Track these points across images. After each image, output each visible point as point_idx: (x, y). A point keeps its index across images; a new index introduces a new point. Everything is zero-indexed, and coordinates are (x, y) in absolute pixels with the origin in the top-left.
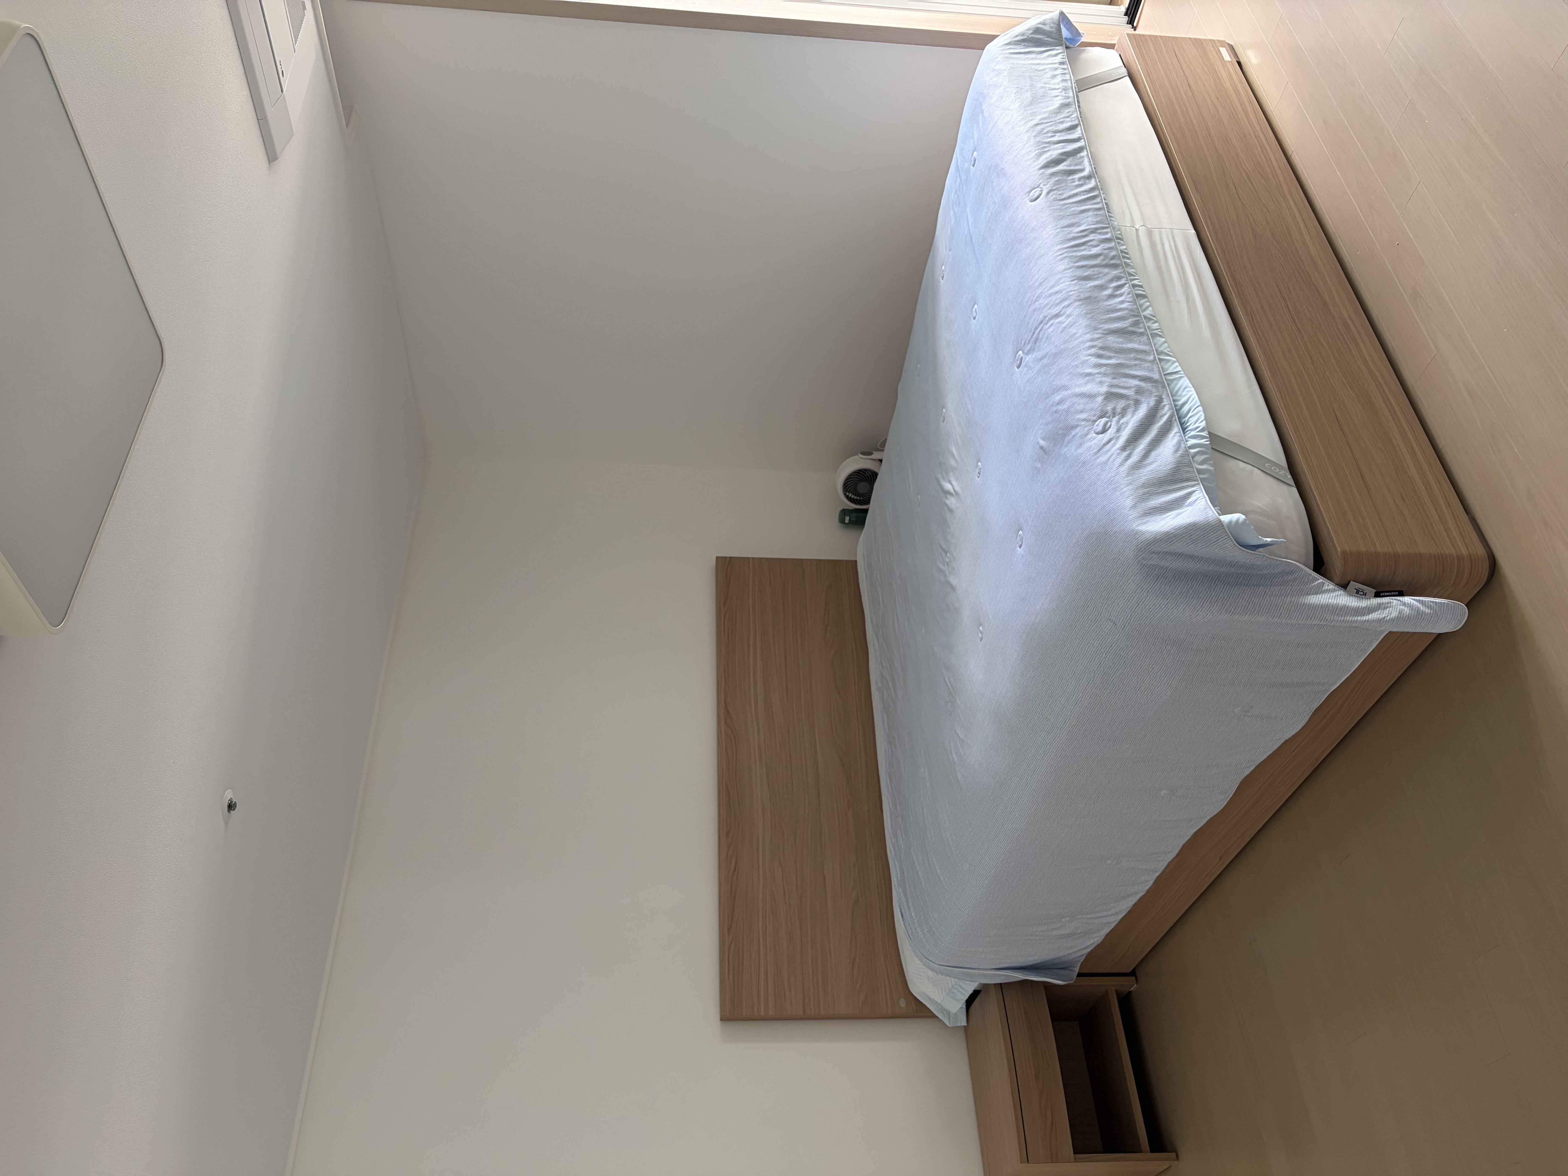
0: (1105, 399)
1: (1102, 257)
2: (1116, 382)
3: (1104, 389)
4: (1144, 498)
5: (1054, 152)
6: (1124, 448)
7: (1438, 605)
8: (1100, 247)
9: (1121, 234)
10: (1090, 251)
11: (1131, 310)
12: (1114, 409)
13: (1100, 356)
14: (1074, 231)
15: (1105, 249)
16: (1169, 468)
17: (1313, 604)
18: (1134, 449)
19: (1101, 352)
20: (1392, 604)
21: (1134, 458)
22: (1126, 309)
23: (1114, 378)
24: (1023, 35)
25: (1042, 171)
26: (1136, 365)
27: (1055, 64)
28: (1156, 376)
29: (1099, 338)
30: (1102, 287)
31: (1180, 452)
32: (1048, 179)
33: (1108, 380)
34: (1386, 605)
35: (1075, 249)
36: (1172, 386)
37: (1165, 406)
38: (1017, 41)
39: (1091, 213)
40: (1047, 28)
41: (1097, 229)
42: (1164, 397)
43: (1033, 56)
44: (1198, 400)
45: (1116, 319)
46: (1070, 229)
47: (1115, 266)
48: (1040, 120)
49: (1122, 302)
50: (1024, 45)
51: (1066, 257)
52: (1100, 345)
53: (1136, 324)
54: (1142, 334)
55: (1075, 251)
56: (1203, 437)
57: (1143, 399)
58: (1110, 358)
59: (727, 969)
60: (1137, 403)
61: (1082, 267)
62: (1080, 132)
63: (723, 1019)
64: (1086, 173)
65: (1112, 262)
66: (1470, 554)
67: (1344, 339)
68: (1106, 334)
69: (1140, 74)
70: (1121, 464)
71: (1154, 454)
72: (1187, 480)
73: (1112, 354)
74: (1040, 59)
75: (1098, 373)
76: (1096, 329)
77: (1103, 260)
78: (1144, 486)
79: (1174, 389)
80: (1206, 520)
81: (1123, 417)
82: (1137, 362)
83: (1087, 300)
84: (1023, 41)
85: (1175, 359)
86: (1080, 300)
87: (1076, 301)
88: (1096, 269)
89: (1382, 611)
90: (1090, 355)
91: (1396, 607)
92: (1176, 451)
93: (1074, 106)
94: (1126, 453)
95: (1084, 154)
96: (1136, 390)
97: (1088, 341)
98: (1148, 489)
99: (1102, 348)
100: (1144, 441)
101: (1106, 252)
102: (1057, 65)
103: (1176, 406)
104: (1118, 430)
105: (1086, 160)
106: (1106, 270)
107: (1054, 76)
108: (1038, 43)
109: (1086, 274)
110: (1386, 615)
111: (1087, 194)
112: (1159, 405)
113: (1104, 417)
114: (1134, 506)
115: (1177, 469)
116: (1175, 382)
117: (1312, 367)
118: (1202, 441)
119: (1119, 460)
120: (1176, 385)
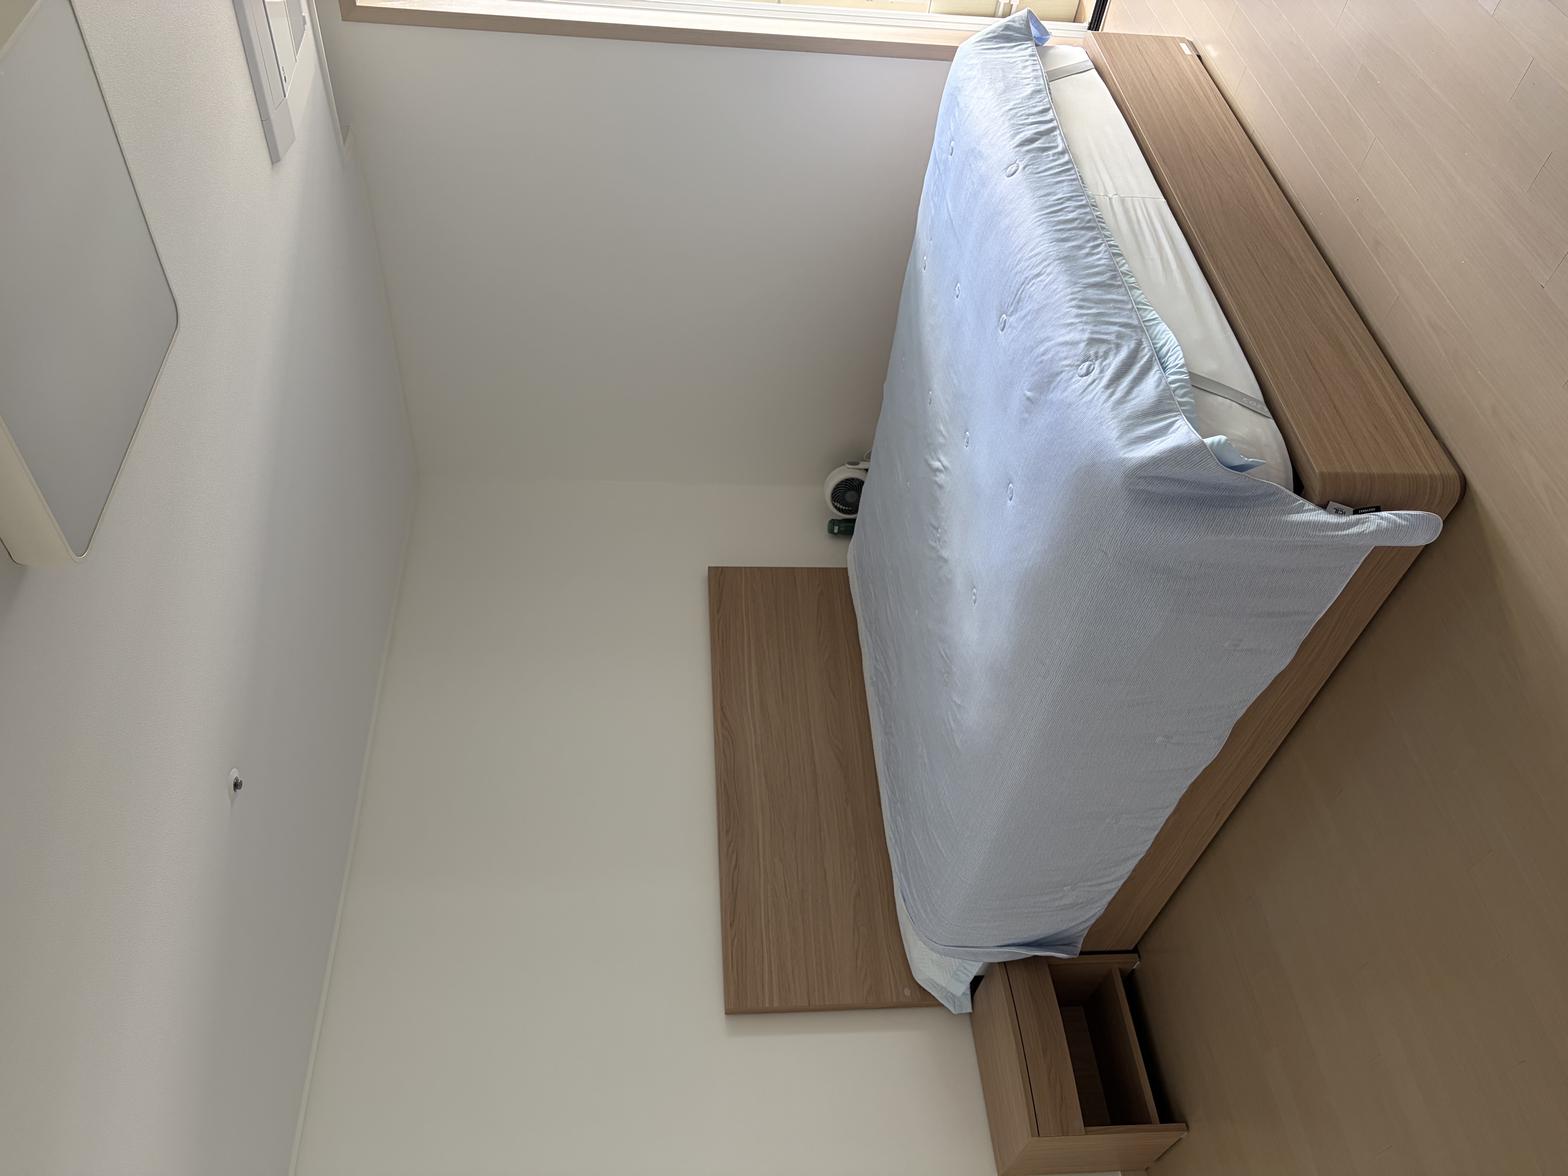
0: (1087, 344)
1: (1078, 221)
2: (1097, 329)
3: (1086, 336)
4: (1128, 429)
5: (1029, 132)
6: (1107, 387)
7: (1413, 516)
8: (1076, 212)
9: (1095, 202)
10: (1067, 216)
11: (1109, 266)
12: (1096, 353)
13: (1080, 307)
14: (1051, 200)
15: (1081, 214)
16: (1151, 401)
17: (1295, 521)
18: (1117, 387)
19: (1082, 303)
20: (1370, 519)
21: (1118, 394)
22: (1103, 265)
23: (1095, 326)
24: (994, 32)
25: (1018, 148)
26: (1115, 314)
27: (1026, 56)
28: (1135, 322)
29: (1079, 291)
30: (1080, 247)
31: (1161, 387)
32: (1023, 155)
33: (1089, 328)
34: (1365, 520)
35: (1052, 215)
36: (1150, 331)
37: (1145, 347)
38: (990, 38)
39: (1065, 184)
40: (1017, 25)
41: (1072, 197)
42: (1143, 340)
43: (1004, 50)
44: (1176, 341)
45: (1094, 274)
46: (1047, 198)
47: (1092, 229)
48: (1014, 105)
49: (1100, 259)
50: (995, 42)
51: (1044, 222)
52: (1081, 297)
53: (1114, 277)
54: (1119, 286)
55: (1052, 217)
56: (1183, 373)
57: (1124, 343)
58: (1090, 308)
59: (730, 963)
60: (1118, 346)
61: (1060, 230)
62: (1052, 114)
63: (729, 1012)
64: (1060, 149)
65: (1088, 225)
66: (1441, 474)
67: (1312, 290)
68: (1085, 288)
69: (1107, 66)
70: (1106, 401)
71: (1136, 390)
72: (1170, 411)
73: (1092, 305)
74: (1012, 53)
75: (1080, 322)
76: (1076, 283)
77: (1080, 223)
78: (1128, 418)
79: (1152, 334)
80: (1190, 442)
81: (1105, 359)
82: (1116, 311)
83: (1066, 259)
84: (994, 37)
85: (1152, 308)
86: (1059, 259)
87: (1055, 260)
88: (1073, 232)
89: (1361, 525)
90: (1071, 307)
91: (1374, 521)
92: (1158, 386)
93: (1045, 92)
94: (1110, 391)
95: (1057, 133)
96: (1117, 335)
97: (1068, 295)
98: (1133, 421)
99: (1082, 300)
100: (1127, 379)
101: (1082, 216)
102: (1027, 58)
103: (1154, 344)
104: (1102, 371)
105: (1059, 139)
106: (1083, 232)
107: (1025, 67)
108: (1008, 39)
109: (1064, 236)
110: (1365, 529)
111: (1061, 168)
112: (1139, 347)
113: (1087, 361)
114: (1120, 437)
115: (1160, 402)
116: (1153, 328)
117: (1282, 314)
118: (1182, 377)
119: (1104, 397)
120: (1154, 330)
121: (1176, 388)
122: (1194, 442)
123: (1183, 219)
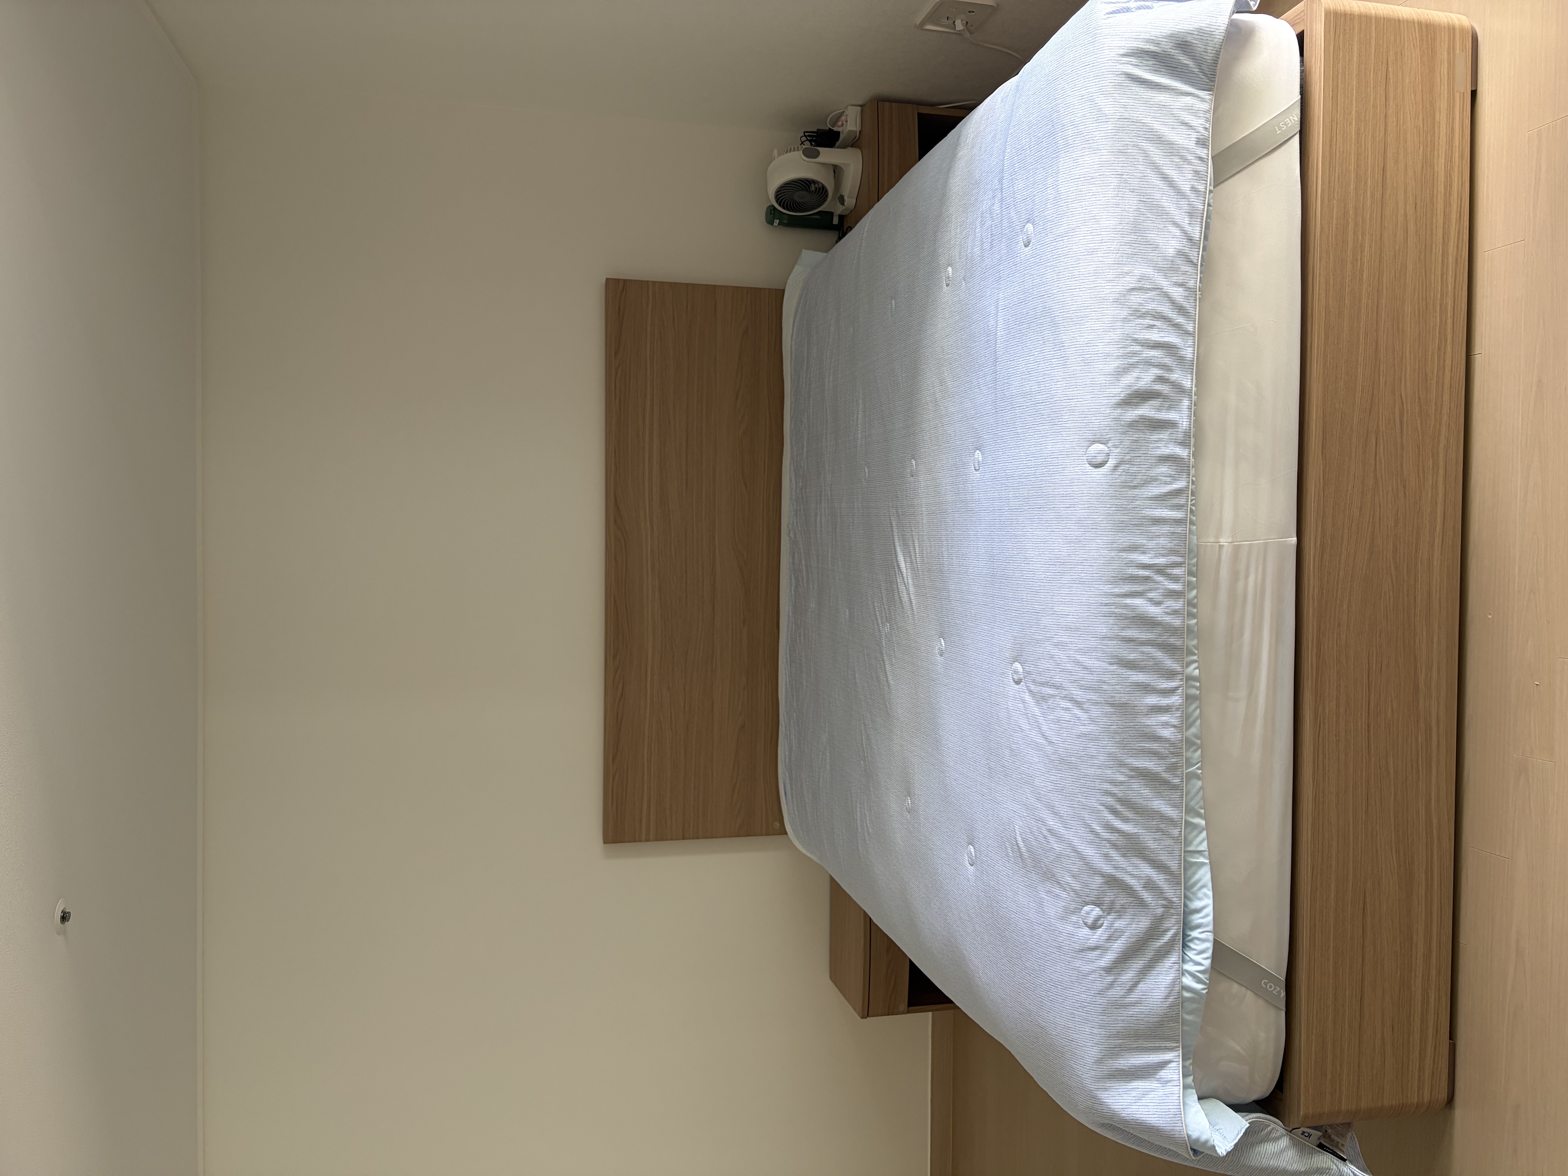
0: (1106, 882)
1: (1158, 627)
2: (1124, 861)
3: (1107, 868)
4: (1114, 1052)
6: (1108, 970)
8: (1163, 606)
9: (1197, 565)
11: (1173, 743)
12: (1112, 903)
13: (1114, 812)
14: (1133, 563)
15: (1167, 613)
16: (1152, 1020)
18: (1120, 975)
19: (1119, 807)
21: (1118, 989)
22: (1167, 740)
23: (1124, 856)
25: (1119, 411)
26: (1155, 840)
28: (1173, 865)
29: (1122, 783)
30: (1146, 688)
31: (1170, 999)
32: (1122, 432)
33: (1115, 855)
35: (1128, 601)
36: (1189, 873)
37: (1172, 915)
39: (1166, 529)
40: (1204, 43)
41: (1167, 566)
42: (1175, 898)
45: (1150, 753)
46: (1130, 556)
47: (1173, 650)
48: (1142, 279)
49: (1166, 725)
51: (1114, 613)
52: (1120, 795)
53: (1173, 768)
54: (1175, 787)
55: (1126, 604)
56: (1202, 980)
58: (1126, 820)
59: (610, 799)
61: (1129, 640)
63: (606, 841)
64: (1179, 432)
65: (1171, 640)
67: (1417, 762)
68: (1131, 776)
70: (1101, 993)
71: (1141, 988)
72: (1168, 1039)
73: (1130, 815)
74: (1171, 111)
75: (1107, 842)
76: (1120, 763)
77: (1160, 633)
78: (1118, 1035)
79: (1190, 878)
81: (1120, 917)
82: (1158, 835)
83: (1123, 709)
84: (1156, 53)
85: (1203, 822)
86: (1112, 705)
88: (1147, 649)
90: (1102, 804)
91: (1335, 1172)
92: (1167, 997)
93: (1197, 258)
94: (1110, 979)
96: (1146, 884)
97: (1106, 781)
98: (1121, 1041)
99: (1121, 801)
100: (1135, 965)
101: (1168, 618)
102: (1194, 142)
103: (1185, 905)
104: (1111, 936)
105: (1186, 402)
106: (1160, 655)
109: (1130, 656)
111: (1170, 482)
112: (1166, 915)
113: (1098, 906)
114: (1099, 1061)
115: (1161, 1023)
116: (1194, 868)
117: (1364, 815)
118: (1199, 986)
119: (1099, 985)
120: (1194, 873)
121: (1188, 999)
122: (1176, 1136)
123: (1306, 590)
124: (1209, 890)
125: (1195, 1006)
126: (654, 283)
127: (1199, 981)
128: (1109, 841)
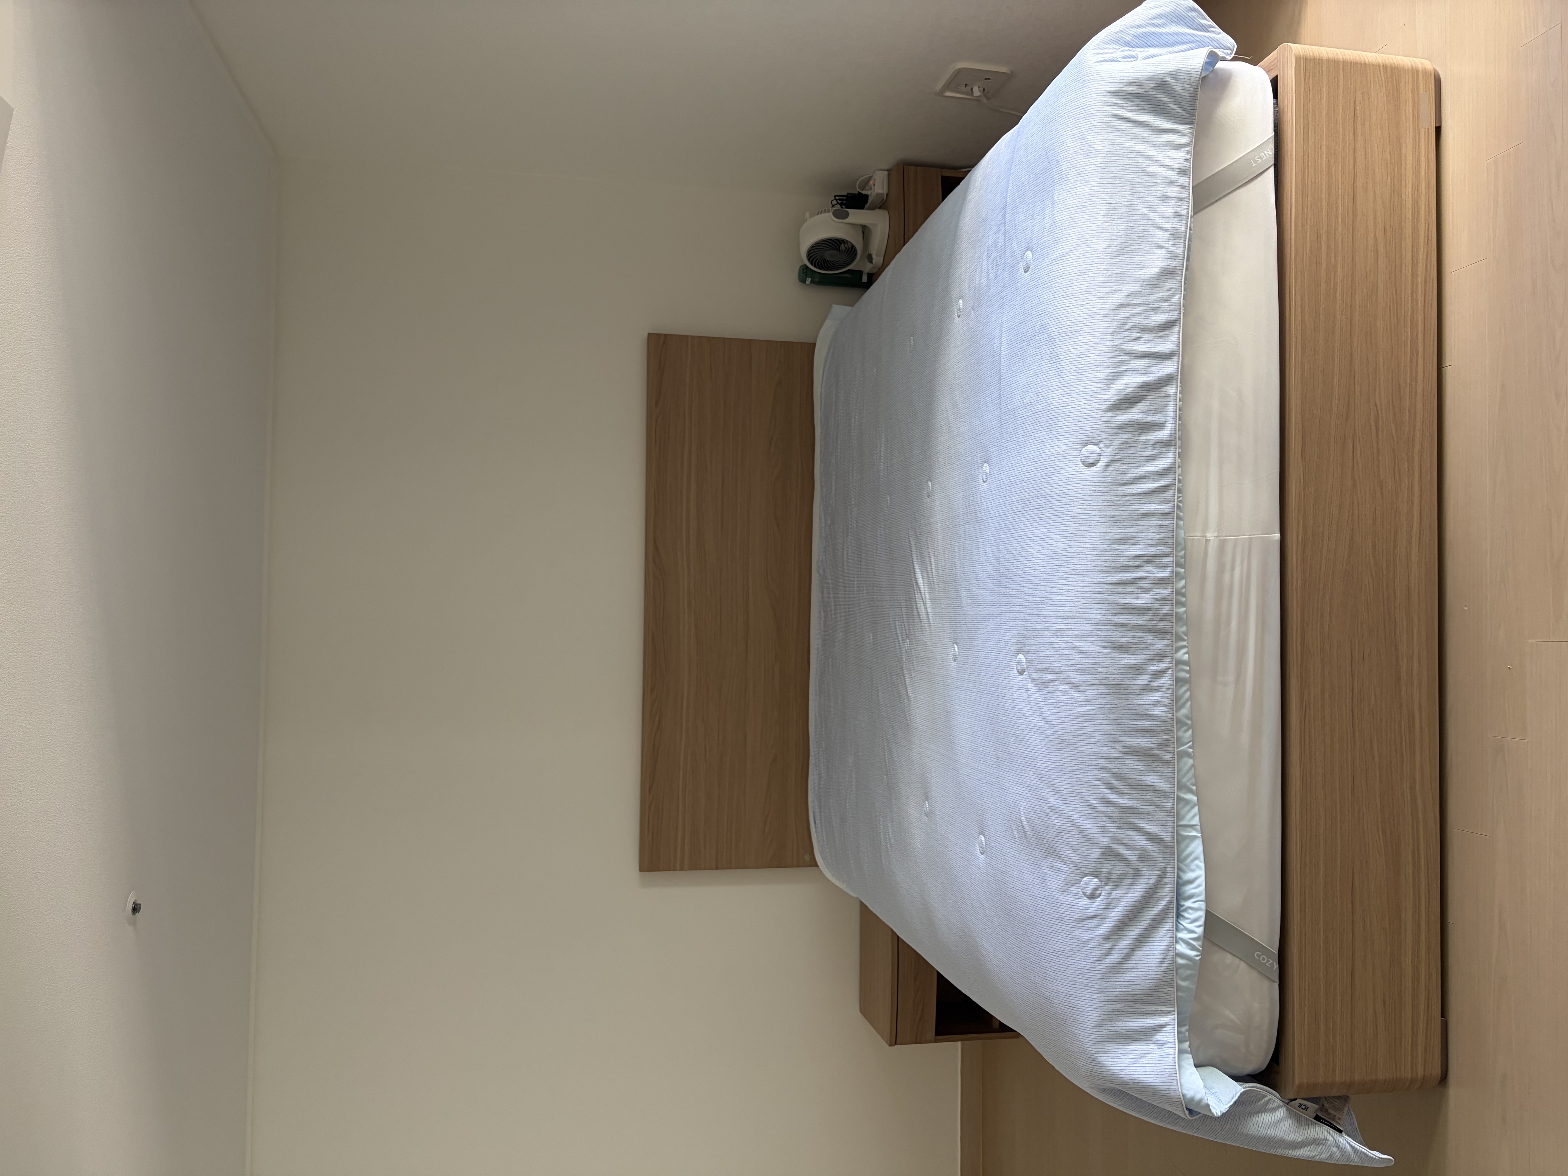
0: (1102, 855)
1: (1150, 614)
2: (1120, 834)
3: (1105, 841)
5: (1134, 377)
6: (1107, 938)
8: (1152, 593)
9: (1184, 557)
10: (1137, 598)
11: (1164, 722)
12: (1109, 873)
13: (1110, 787)
14: (1126, 554)
15: (1157, 600)
16: (1148, 984)
18: (1117, 942)
19: (1114, 782)
21: (1114, 957)
22: (1158, 718)
23: (1119, 828)
26: (1149, 813)
28: (1167, 837)
29: (1116, 759)
31: (1165, 965)
32: (1113, 435)
36: (1181, 848)
37: (1166, 884)
39: (1154, 522)
42: (1168, 869)
45: (1143, 730)
48: (1128, 296)
49: (1156, 704)
51: (1106, 600)
52: (1115, 770)
54: (1167, 763)
57: (1144, 870)
58: (1121, 794)
59: (647, 827)
60: (1137, 874)
61: (1122, 625)
62: (1174, 339)
63: (641, 870)
64: (1164, 434)
66: (1424, 1076)
69: (1293, 164)
70: (1100, 960)
71: (1137, 956)
72: (1164, 1003)
73: (1126, 789)
74: (1155, 145)
78: (1116, 1000)
79: (1182, 856)
81: (1116, 887)
83: (1115, 688)
85: (1195, 798)
86: (1106, 686)
88: (1138, 634)
90: (1099, 780)
92: (1162, 962)
94: (1108, 945)
95: (1171, 390)
96: (1140, 854)
97: (1102, 757)
98: (1119, 1005)
99: (1116, 776)
102: (1173, 175)
103: (1179, 877)
104: (1108, 907)
105: (1171, 407)
107: (1165, 198)
108: (1159, 109)
111: (1158, 480)
113: (1096, 877)
114: (1099, 1025)
115: (1157, 988)
116: (1187, 841)
117: (1350, 796)
118: (1193, 953)
119: (1098, 953)
120: (1187, 846)
121: (1182, 966)
122: (1172, 1094)
123: (1290, 583)
124: (1201, 862)
125: (1189, 972)
126: (693, 337)
127: (1193, 948)
128: (1105, 814)
